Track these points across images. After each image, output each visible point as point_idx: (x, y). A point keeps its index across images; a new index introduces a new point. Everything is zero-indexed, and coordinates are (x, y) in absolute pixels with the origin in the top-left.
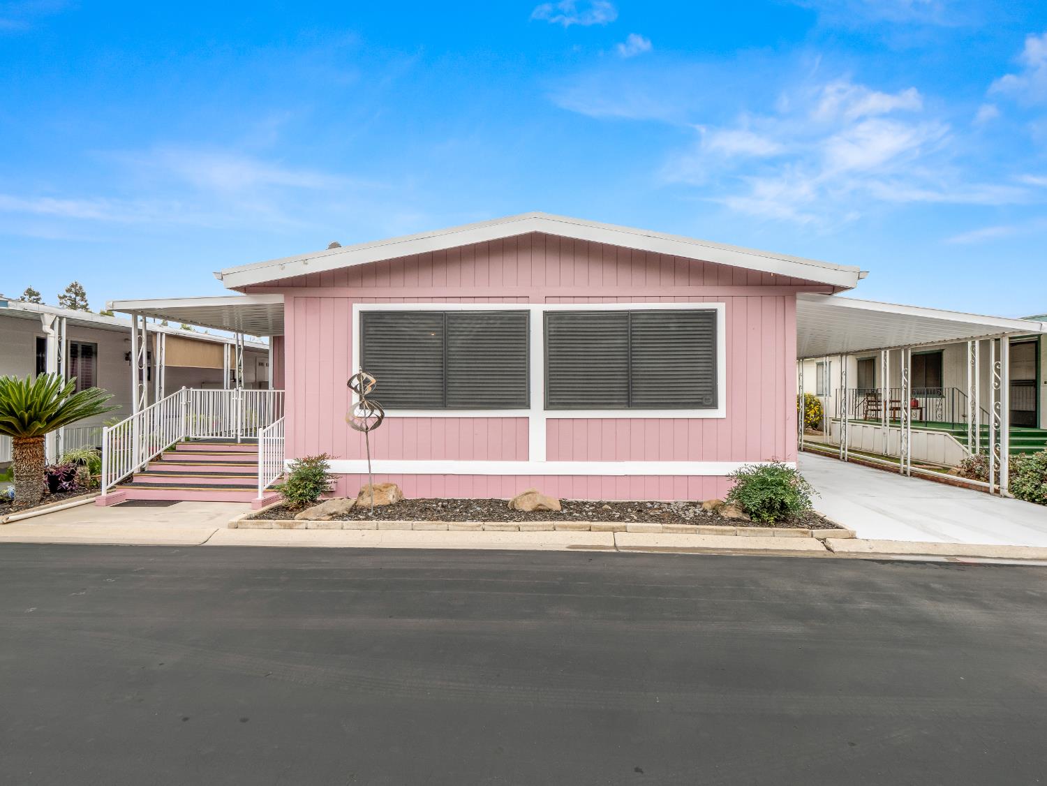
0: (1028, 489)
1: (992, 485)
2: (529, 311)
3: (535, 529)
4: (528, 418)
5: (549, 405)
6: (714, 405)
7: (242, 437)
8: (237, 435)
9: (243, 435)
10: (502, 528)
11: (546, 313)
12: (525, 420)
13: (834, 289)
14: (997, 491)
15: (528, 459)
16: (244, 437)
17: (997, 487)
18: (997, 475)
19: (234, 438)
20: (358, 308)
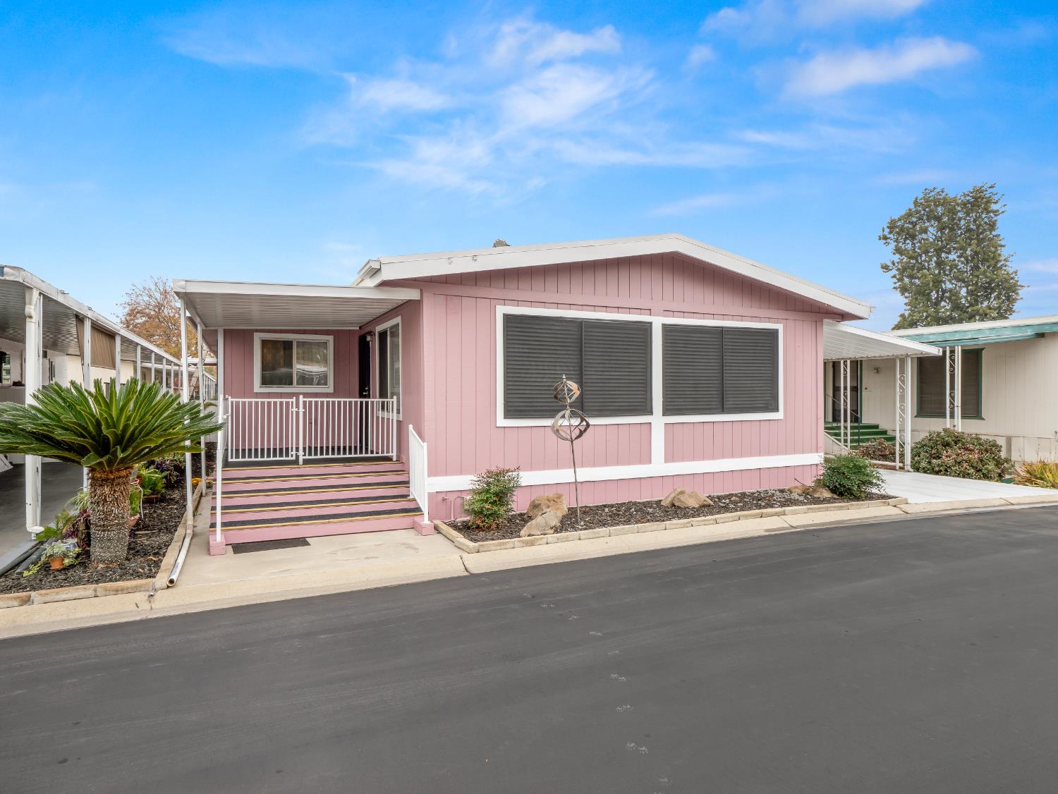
0: (923, 464)
1: (898, 464)
2: (651, 323)
3: (727, 520)
4: (650, 423)
5: (667, 412)
6: (776, 409)
7: (305, 457)
8: (297, 457)
9: (305, 455)
10: (706, 523)
11: (664, 326)
12: (649, 425)
13: (843, 316)
14: (902, 468)
15: (650, 462)
16: (307, 457)
17: (901, 465)
18: (902, 455)
19: (294, 458)
20: (502, 310)
